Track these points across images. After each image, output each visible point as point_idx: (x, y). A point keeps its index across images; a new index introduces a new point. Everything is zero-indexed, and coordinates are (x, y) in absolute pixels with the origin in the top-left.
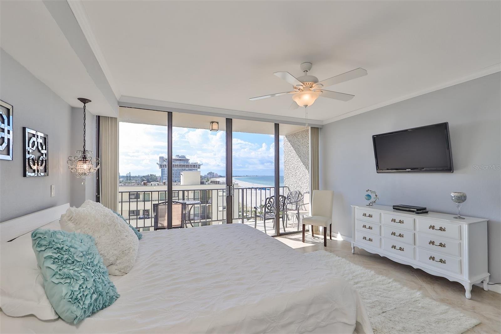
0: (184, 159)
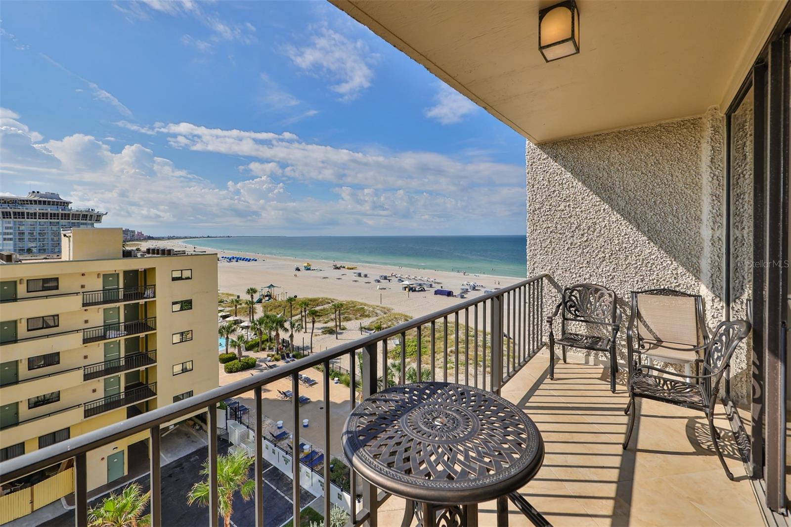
0: (54, 200)
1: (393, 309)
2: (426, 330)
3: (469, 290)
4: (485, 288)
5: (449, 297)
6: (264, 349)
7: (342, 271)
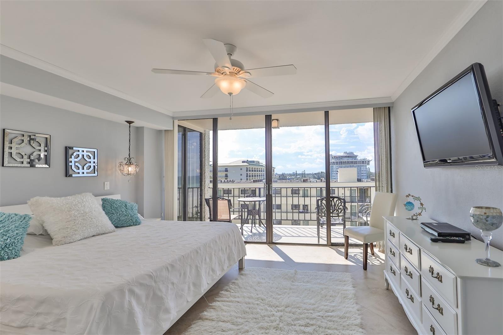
0: (352, 155)
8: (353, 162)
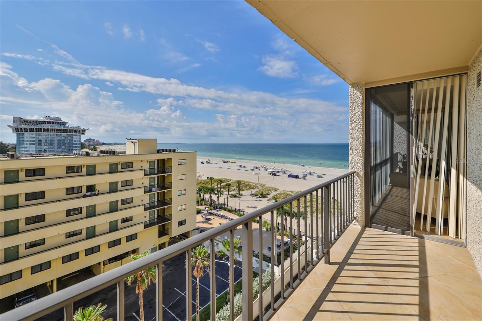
0: (58, 121)
1: (266, 185)
2: (288, 196)
3: (308, 175)
4: (316, 174)
5: (297, 179)
6: (201, 205)
7: (229, 164)
8: (61, 129)
